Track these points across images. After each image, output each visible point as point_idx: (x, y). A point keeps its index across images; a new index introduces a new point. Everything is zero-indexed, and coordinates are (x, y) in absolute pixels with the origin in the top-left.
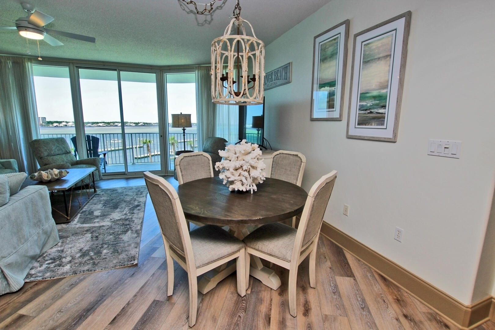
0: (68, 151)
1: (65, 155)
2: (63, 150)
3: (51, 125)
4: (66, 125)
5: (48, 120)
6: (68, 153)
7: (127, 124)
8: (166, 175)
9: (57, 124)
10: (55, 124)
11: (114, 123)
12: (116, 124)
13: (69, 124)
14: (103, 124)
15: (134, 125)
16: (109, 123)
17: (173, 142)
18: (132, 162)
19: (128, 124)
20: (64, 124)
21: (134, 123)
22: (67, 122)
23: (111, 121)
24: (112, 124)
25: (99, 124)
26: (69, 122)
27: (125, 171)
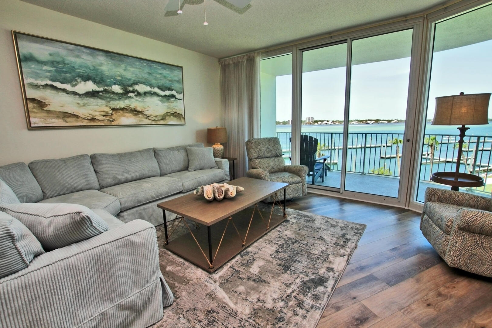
0: (279, 154)
1: (273, 158)
2: (273, 152)
3: (316, 124)
4: (326, 124)
5: (315, 120)
6: (278, 156)
7: (379, 122)
8: (406, 208)
9: (321, 123)
10: (319, 123)
11: (366, 121)
12: (368, 122)
13: (329, 122)
14: (356, 122)
15: (387, 122)
16: (361, 121)
17: (432, 144)
18: (362, 171)
19: (381, 121)
20: (326, 122)
21: (387, 121)
22: (328, 121)
23: (364, 120)
24: (365, 122)
25: (353, 122)
26: (329, 121)
27: (339, 187)
